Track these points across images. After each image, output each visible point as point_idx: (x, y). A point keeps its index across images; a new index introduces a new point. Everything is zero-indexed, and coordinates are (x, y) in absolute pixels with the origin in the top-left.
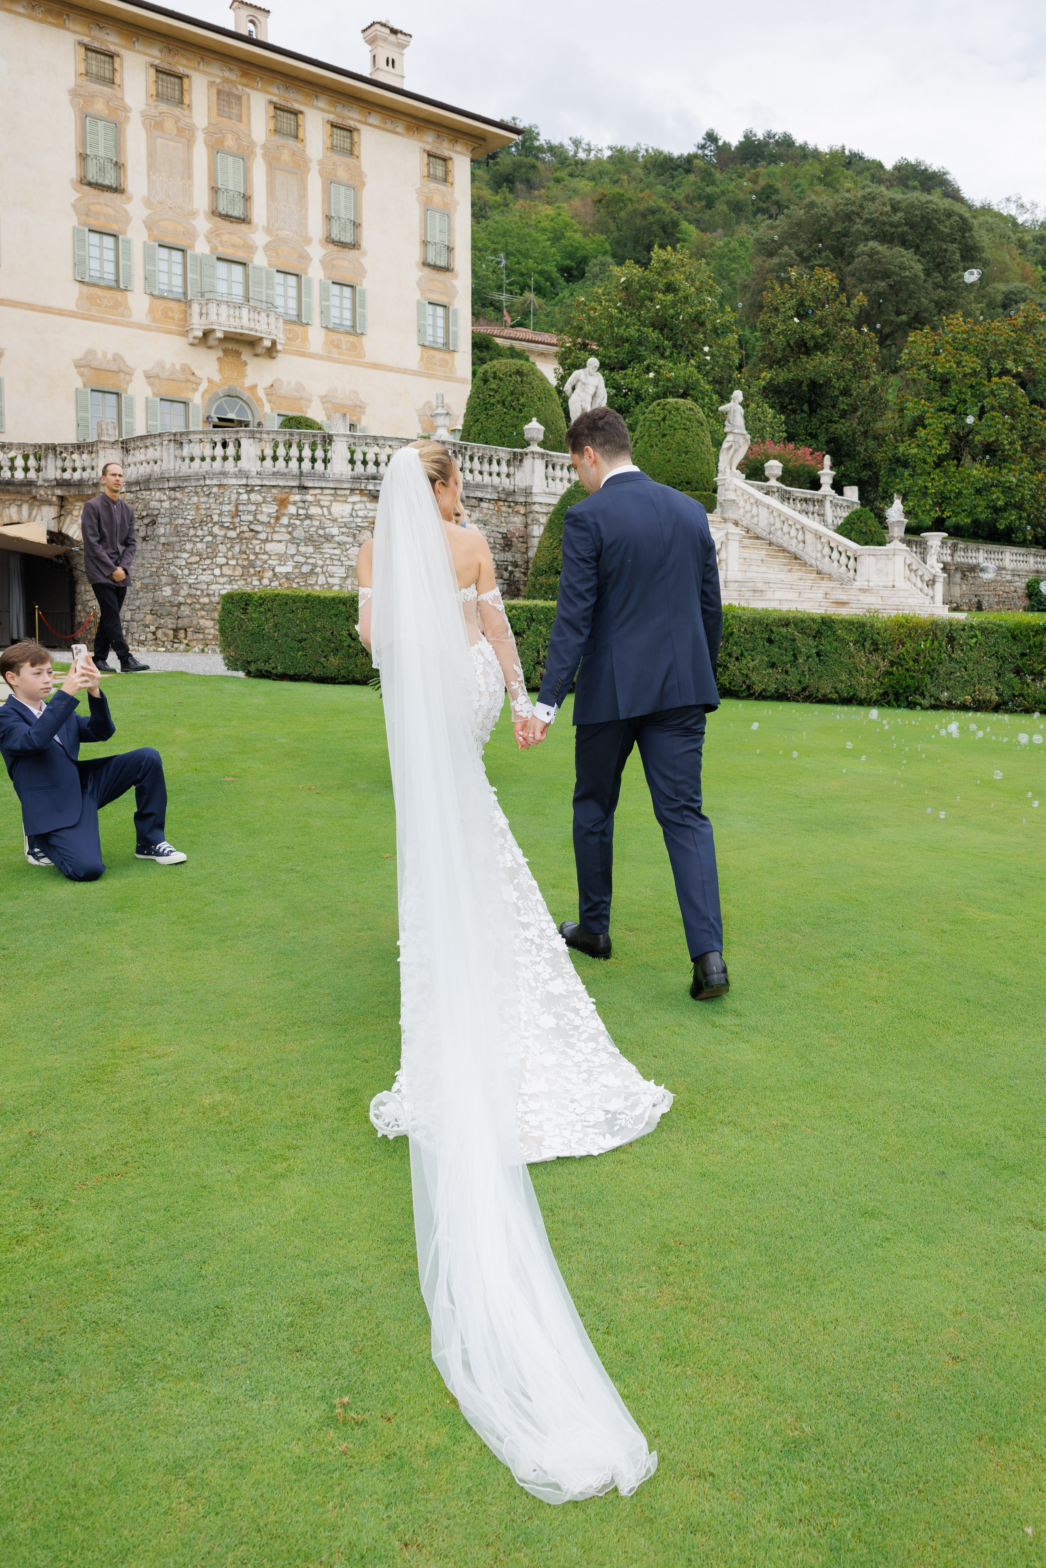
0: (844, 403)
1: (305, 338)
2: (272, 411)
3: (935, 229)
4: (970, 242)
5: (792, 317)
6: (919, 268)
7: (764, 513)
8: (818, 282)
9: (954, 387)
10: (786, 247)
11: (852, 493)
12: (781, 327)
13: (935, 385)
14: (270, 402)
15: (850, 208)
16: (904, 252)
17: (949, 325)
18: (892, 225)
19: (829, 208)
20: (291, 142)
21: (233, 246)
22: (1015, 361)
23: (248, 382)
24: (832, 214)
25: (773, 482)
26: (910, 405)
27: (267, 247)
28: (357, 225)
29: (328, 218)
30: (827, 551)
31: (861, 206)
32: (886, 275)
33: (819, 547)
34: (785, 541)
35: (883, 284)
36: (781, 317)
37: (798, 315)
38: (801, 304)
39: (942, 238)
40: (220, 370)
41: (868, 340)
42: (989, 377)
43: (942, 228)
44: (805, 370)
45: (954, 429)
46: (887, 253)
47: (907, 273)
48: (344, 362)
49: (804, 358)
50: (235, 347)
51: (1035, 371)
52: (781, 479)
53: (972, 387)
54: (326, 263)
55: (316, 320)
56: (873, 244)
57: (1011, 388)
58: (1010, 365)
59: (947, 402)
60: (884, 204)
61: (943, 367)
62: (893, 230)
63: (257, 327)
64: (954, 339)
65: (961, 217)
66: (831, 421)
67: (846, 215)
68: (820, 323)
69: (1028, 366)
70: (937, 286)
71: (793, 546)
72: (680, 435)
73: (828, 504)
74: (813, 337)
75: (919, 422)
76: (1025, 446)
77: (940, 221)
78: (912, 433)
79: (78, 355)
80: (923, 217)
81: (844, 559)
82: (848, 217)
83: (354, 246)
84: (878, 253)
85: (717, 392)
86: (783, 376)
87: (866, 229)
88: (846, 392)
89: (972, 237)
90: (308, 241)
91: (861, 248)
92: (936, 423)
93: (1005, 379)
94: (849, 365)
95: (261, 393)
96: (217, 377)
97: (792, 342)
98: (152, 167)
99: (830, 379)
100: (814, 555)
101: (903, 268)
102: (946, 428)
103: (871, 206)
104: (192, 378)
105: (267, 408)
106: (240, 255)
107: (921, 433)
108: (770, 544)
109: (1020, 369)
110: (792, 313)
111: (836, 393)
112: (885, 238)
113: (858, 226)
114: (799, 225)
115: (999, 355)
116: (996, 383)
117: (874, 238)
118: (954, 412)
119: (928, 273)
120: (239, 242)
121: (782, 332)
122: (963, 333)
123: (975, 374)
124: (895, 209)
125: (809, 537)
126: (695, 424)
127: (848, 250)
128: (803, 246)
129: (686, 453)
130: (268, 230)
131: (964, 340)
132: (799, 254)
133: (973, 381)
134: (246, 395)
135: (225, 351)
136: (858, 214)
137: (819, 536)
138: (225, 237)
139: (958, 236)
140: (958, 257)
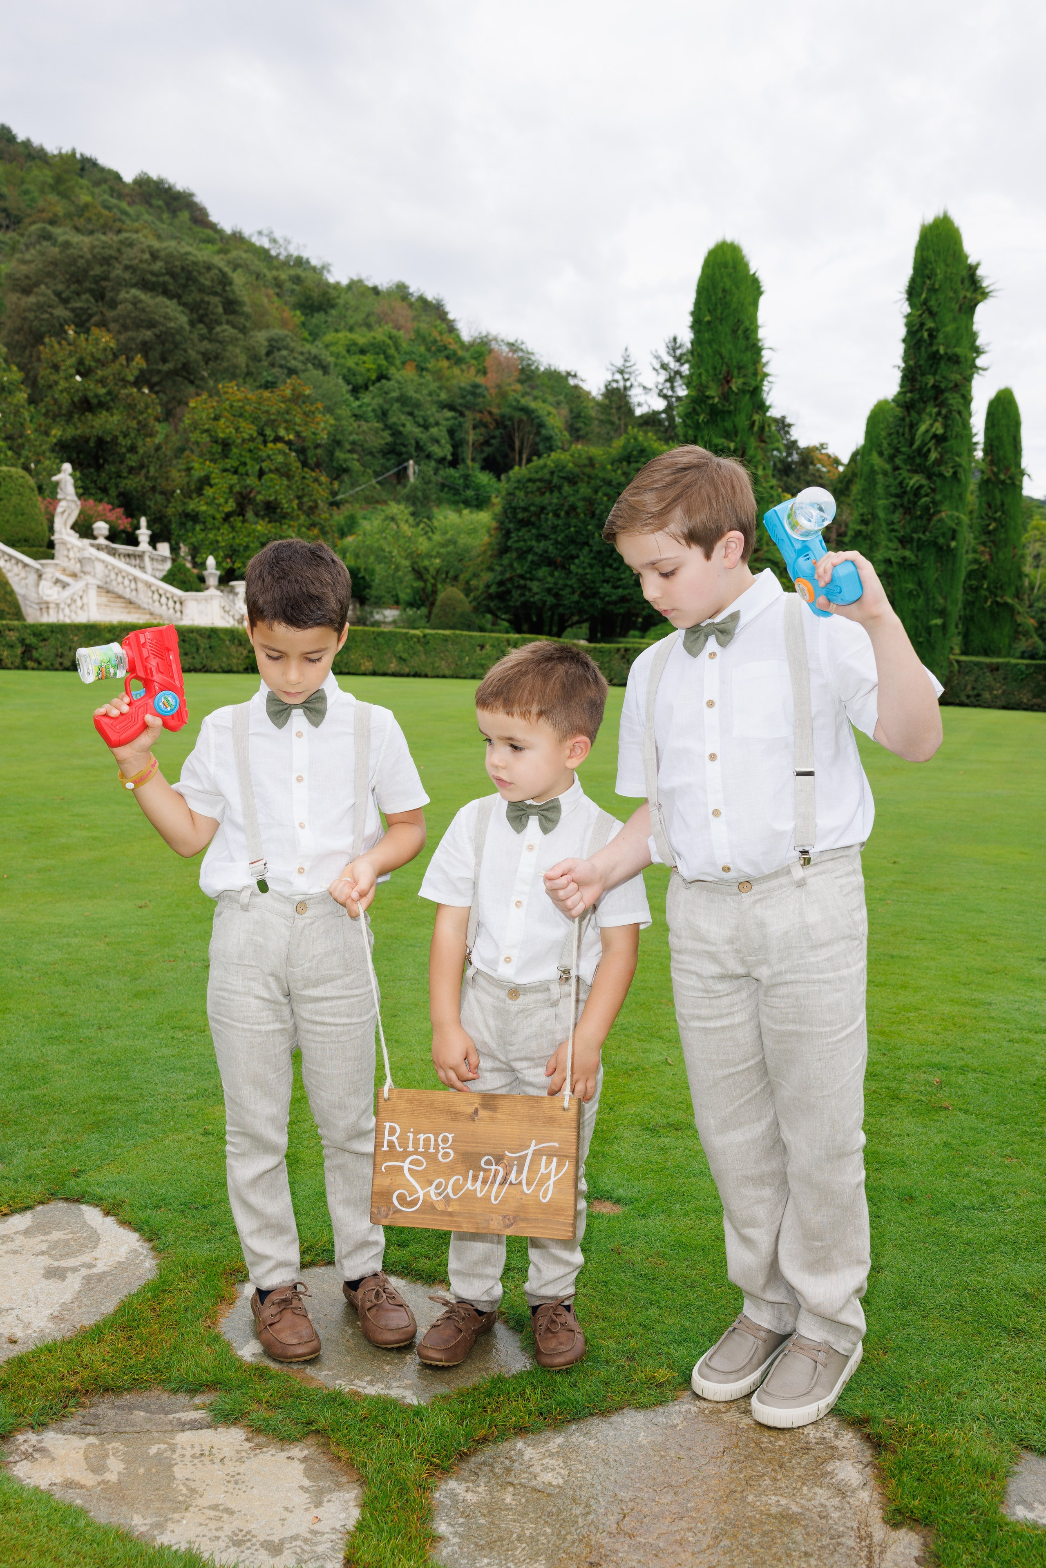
0: (132, 460)
3: (195, 281)
4: (231, 296)
5: (72, 376)
6: (183, 320)
7: (99, 567)
8: (97, 341)
9: (235, 450)
10: (43, 287)
11: (164, 548)
12: (63, 384)
13: (217, 448)
15: (108, 252)
16: (168, 302)
17: (226, 393)
18: (153, 273)
19: (85, 249)
22: (286, 429)
24: (89, 256)
25: (102, 541)
26: (196, 465)
30: (156, 597)
31: (119, 250)
32: (151, 325)
33: (150, 594)
34: (119, 590)
35: (149, 333)
36: (62, 374)
37: (79, 373)
38: (81, 362)
39: (202, 290)
41: (149, 400)
42: (265, 443)
43: (202, 280)
44: (92, 427)
45: (237, 488)
46: (151, 302)
47: (172, 324)
49: (89, 416)
51: (304, 439)
52: (108, 538)
53: (250, 451)
56: (134, 292)
57: (285, 454)
58: (282, 432)
59: (230, 463)
60: (143, 251)
61: (223, 432)
62: (154, 279)
64: (231, 406)
65: (220, 270)
66: (120, 477)
67: (104, 258)
68: (102, 382)
69: (298, 434)
70: (202, 338)
71: (128, 594)
72: (15, 499)
73: (147, 559)
74: (97, 396)
75: (206, 481)
76: (300, 506)
77: (200, 274)
78: (199, 491)
80: (183, 269)
81: (171, 604)
82: (106, 261)
84: (141, 301)
85: (10, 448)
86: (71, 432)
87: (127, 276)
88: (133, 449)
89: (233, 292)
91: (123, 295)
92: (222, 482)
93: (280, 445)
94: (134, 424)
97: (76, 399)
99: (116, 437)
100: (146, 600)
101: (167, 317)
102: (231, 487)
103: (129, 253)
107: (209, 492)
108: (108, 592)
109: (291, 437)
110: (72, 371)
111: (124, 450)
112: (145, 285)
113: (117, 271)
114: (55, 263)
115: (272, 423)
116: (272, 449)
117: (134, 285)
118: (236, 472)
119: (192, 324)
121: (65, 390)
122: (239, 401)
123: (252, 439)
124: (155, 256)
125: (140, 586)
126: (28, 490)
127: (109, 295)
128: (60, 287)
129: (22, 515)
131: (241, 407)
132: (58, 294)
133: (251, 445)
136: (116, 259)
137: (149, 585)
139: (219, 289)
140: (220, 310)
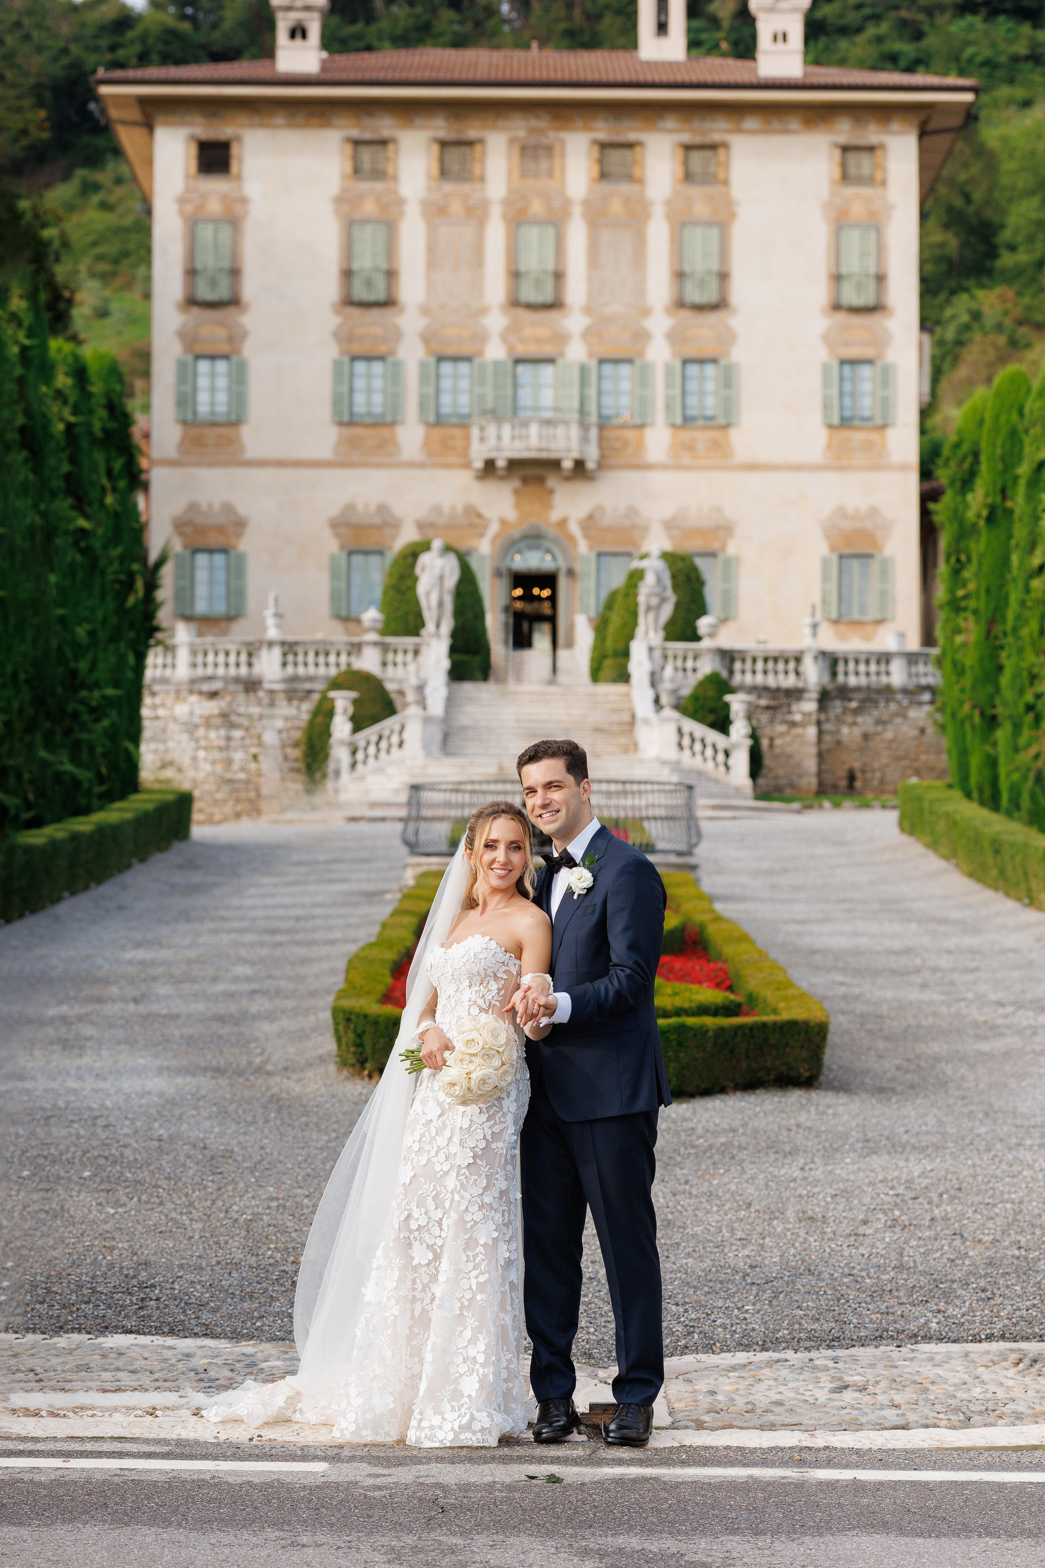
1: (640, 445)
2: (591, 548)
14: (586, 537)
20: (625, 188)
21: (539, 340)
23: (555, 515)
27: (587, 334)
28: (723, 276)
29: (680, 276)
40: (518, 506)
48: (700, 468)
50: (538, 471)
54: (672, 337)
55: (660, 417)
63: (553, 446)
79: (334, 511)
83: (719, 305)
90: (646, 312)
95: (574, 528)
96: (511, 515)
98: (432, 264)
104: (477, 520)
105: (583, 547)
106: (547, 350)
120: (543, 332)
130: (588, 310)
134: (552, 532)
135: (525, 480)
138: (528, 332)
